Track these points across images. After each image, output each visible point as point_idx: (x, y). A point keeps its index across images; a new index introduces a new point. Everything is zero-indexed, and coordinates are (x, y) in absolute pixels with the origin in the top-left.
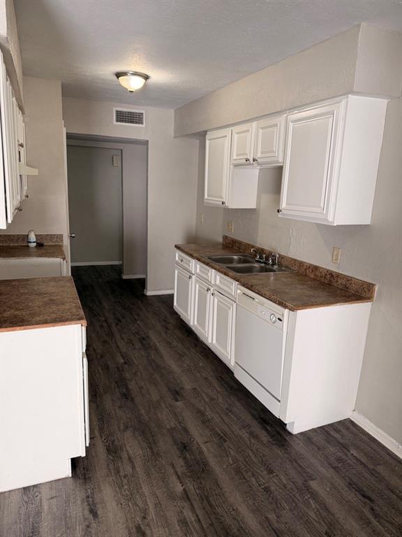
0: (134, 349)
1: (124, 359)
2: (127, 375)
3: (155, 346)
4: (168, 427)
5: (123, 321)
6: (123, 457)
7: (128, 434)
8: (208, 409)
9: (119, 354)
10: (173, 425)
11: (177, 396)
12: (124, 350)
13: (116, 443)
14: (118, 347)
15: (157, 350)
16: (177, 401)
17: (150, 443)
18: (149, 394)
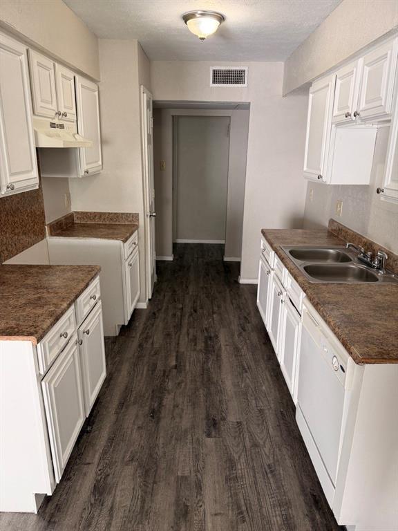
0: (195, 350)
1: (177, 361)
2: (170, 385)
3: (220, 349)
4: (179, 474)
5: (200, 311)
6: (106, 504)
7: (129, 470)
8: (242, 460)
9: (174, 354)
10: (187, 473)
11: (212, 428)
12: (182, 349)
13: (109, 479)
14: (178, 344)
15: (218, 356)
16: (209, 435)
17: (146, 492)
18: (181, 417)
